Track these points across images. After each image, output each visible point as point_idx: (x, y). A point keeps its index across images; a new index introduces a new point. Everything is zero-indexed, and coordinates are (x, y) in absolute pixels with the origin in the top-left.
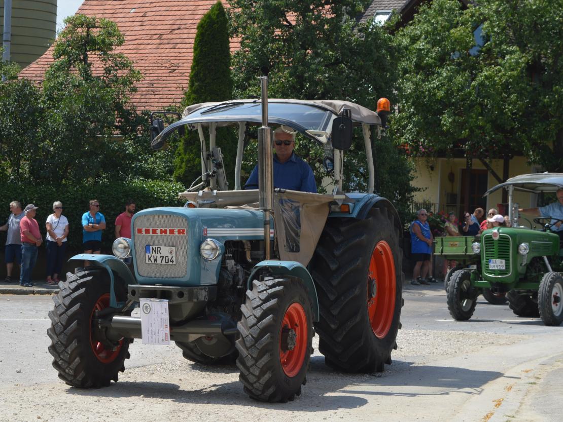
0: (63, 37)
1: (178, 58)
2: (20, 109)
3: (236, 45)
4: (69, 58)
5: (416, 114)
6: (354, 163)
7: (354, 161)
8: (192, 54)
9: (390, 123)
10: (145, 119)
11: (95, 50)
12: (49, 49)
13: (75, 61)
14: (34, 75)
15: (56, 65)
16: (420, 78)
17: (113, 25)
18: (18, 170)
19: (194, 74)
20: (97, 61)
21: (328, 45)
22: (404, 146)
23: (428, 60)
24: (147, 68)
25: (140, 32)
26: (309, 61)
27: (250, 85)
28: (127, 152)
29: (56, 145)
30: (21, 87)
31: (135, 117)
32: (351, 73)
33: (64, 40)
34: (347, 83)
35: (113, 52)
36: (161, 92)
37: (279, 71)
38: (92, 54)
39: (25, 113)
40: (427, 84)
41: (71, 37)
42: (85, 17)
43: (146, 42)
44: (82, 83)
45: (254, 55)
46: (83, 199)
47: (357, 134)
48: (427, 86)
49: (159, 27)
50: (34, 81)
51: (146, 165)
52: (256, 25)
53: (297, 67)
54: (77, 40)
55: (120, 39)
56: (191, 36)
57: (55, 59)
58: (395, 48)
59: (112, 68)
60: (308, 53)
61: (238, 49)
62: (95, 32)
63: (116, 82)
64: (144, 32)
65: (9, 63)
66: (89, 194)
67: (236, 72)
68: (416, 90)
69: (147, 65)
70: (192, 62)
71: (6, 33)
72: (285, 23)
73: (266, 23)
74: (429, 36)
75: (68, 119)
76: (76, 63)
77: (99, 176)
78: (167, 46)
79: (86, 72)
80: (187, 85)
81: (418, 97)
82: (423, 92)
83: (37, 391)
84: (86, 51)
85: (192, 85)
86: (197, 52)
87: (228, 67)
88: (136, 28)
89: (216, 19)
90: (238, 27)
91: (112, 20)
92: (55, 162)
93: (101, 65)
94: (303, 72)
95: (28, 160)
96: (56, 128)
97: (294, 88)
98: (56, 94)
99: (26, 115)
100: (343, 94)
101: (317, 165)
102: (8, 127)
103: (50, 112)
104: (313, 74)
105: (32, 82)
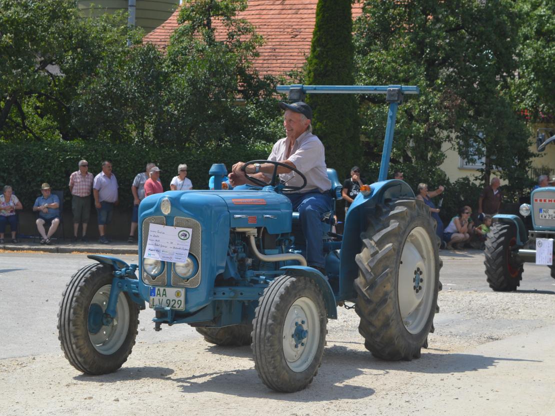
0: (188, 2)
1: (300, 24)
2: (145, 72)
3: (357, 10)
4: (193, 23)
5: (536, 80)
7: (474, 126)
8: (315, 20)
9: (510, 89)
10: (268, 84)
11: (218, 15)
12: (174, 14)
13: (199, 26)
14: (159, 40)
15: (181, 30)
16: (540, 45)
18: (142, 133)
19: (317, 39)
20: (221, 26)
21: (449, 11)
22: (524, 112)
23: (549, 26)
24: (269, 33)
26: (430, 27)
27: (371, 51)
28: (249, 116)
29: (180, 109)
30: (146, 51)
31: (257, 82)
32: (471, 38)
33: (188, 5)
34: (467, 50)
35: (236, 17)
36: (283, 57)
37: (400, 37)
38: (215, 19)
39: (150, 77)
40: (547, 50)
41: (195, 2)
43: (268, 7)
44: (205, 48)
45: (376, 21)
46: (206, 162)
47: (477, 100)
48: (548, 52)
50: (159, 45)
51: (267, 129)
53: (418, 32)
54: (200, 5)
55: (243, 4)
56: (313, 1)
57: (179, 24)
58: (516, 14)
59: (235, 33)
60: (429, 19)
61: (359, 15)
63: (239, 46)
65: (134, 27)
66: (212, 157)
67: (357, 38)
68: (536, 56)
69: (269, 30)
70: (314, 27)
74: (550, 3)
75: (193, 83)
76: (200, 28)
77: (221, 139)
78: (290, 11)
79: (209, 37)
80: (309, 50)
81: (538, 63)
82: (543, 58)
83: (161, 349)
84: (210, 16)
85: (314, 50)
86: (319, 17)
87: (349, 33)
92: (179, 125)
93: (225, 31)
94: (424, 38)
95: (152, 123)
96: (181, 93)
97: (415, 53)
98: (180, 58)
99: (150, 78)
100: (464, 60)
101: (437, 130)
102: (133, 91)
103: (175, 76)
104: (434, 40)
105: (157, 46)
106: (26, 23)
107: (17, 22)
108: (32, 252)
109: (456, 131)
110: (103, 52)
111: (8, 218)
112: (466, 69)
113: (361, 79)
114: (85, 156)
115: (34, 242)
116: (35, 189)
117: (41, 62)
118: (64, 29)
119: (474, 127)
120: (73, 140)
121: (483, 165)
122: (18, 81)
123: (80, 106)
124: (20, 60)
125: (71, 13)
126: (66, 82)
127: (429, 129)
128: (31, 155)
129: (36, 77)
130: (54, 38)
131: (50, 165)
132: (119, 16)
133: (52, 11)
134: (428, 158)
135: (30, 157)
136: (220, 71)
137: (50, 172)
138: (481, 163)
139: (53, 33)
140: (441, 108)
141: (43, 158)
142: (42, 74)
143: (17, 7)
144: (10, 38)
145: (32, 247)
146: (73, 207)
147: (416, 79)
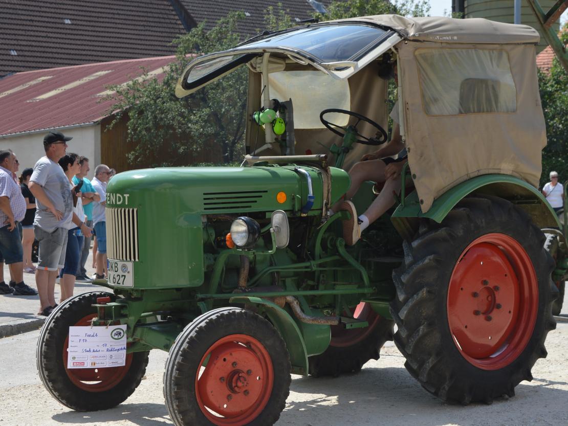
14: (542, 63)
29: (564, 122)
92: (564, 137)
96: (565, 108)
98: (562, 78)
103: (558, 95)
105: (542, 69)
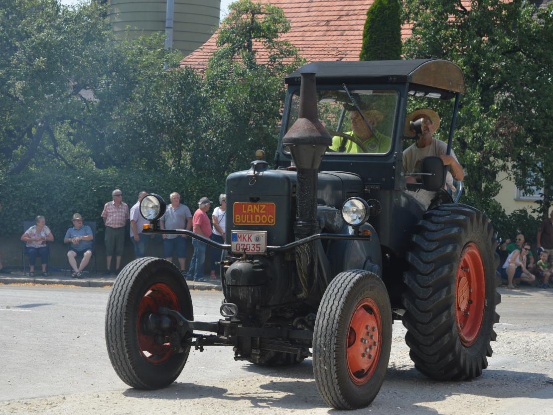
0: (227, 23)
1: (346, 46)
2: (183, 98)
3: (406, 31)
4: (232, 45)
6: (532, 157)
7: (531, 155)
8: (362, 42)
11: (259, 37)
12: (213, 36)
13: (239, 49)
14: (197, 63)
15: (220, 52)
17: (278, 11)
18: (179, 161)
20: (262, 49)
21: (505, 32)
24: (313, 56)
25: (307, 19)
26: (485, 49)
29: (219, 135)
30: (185, 75)
32: (529, 61)
33: (228, 26)
34: (525, 73)
35: (279, 39)
37: (452, 59)
38: (256, 41)
39: (188, 102)
41: (236, 24)
42: (250, 3)
43: (312, 29)
44: (246, 71)
45: (426, 43)
47: (535, 126)
49: (327, 13)
50: (197, 69)
52: (428, 11)
53: (472, 54)
54: (241, 27)
55: (286, 25)
56: (359, 22)
57: (218, 46)
59: (277, 56)
60: (484, 40)
61: (409, 36)
62: (260, 19)
63: (281, 70)
64: (311, 18)
65: (171, 50)
69: (313, 53)
70: (361, 49)
71: (168, 19)
72: (460, 9)
73: (439, 9)
75: (233, 108)
78: (335, 33)
79: (249, 60)
86: (366, 39)
87: (399, 55)
88: (303, 14)
89: (387, 4)
90: (410, 13)
91: (278, 5)
92: (218, 153)
93: (266, 53)
94: (479, 61)
95: (189, 151)
96: (220, 119)
97: (468, 77)
98: (218, 82)
99: (189, 104)
100: (521, 84)
101: (492, 159)
102: (170, 117)
103: (213, 102)
104: (489, 63)
105: (195, 70)
106: (60, 46)
107: (50, 45)
108: (63, 285)
109: (513, 160)
110: (139, 76)
111: (38, 249)
112: (523, 94)
113: (410, 104)
114: (118, 185)
115: (65, 276)
116: (66, 219)
117: (74, 87)
118: (98, 52)
119: (533, 155)
120: (106, 168)
121: (541, 196)
122: (51, 107)
123: (114, 133)
124: (52, 85)
125: (106, 36)
126: (100, 107)
127: (483, 158)
128: (63, 184)
129: (69, 102)
130: (88, 62)
131: (82, 194)
132: (156, 38)
133: (86, 33)
134: (482, 188)
135: (62, 186)
136: (262, 96)
137: (82, 202)
138: (540, 194)
139: (87, 56)
140: (496, 135)
141: (76, 187)
142: (76, 99)
143: (50, 29)
144: (42, 62)
145: (63, 281)
146: (105, 239)
147: (470, 105)
